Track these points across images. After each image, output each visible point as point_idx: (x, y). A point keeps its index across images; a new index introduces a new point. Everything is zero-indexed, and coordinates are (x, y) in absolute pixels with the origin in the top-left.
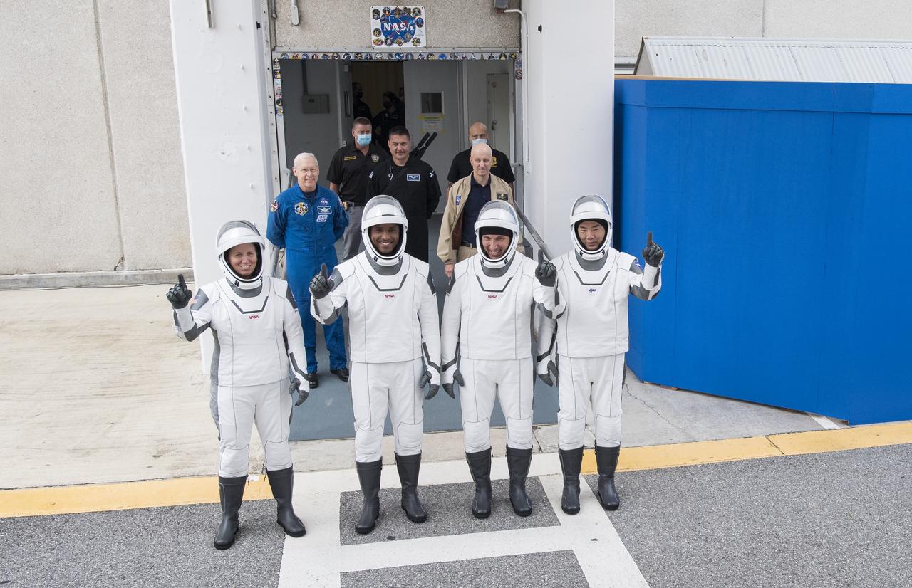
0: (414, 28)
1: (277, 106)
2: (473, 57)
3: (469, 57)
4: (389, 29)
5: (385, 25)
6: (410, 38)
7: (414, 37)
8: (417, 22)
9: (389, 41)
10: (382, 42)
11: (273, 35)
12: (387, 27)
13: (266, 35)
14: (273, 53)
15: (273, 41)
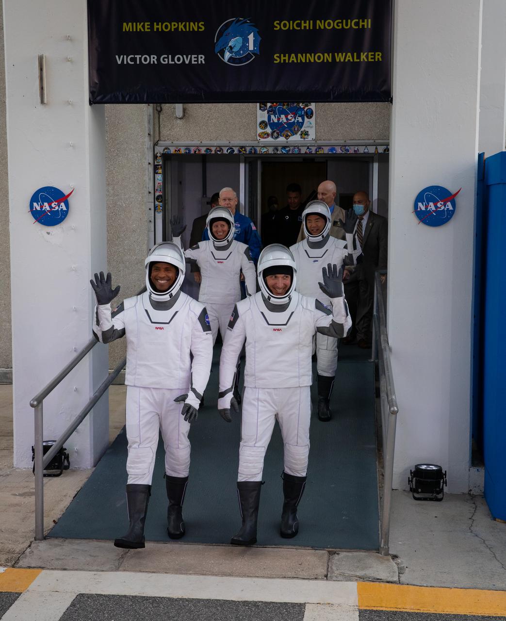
0: (303, 119)
1: (157, 203)
2: (366, 151)
3: (362, 150)
4: (276, 121)
5: (272, 116)
6: (298, 130)
7: (303, 129)
8: (306, 113)
9: (275, 134)
10: (268, 135)
11: (158, 128)
12: (274, 119)
13: (149, 129)
14: (156, 147)
15: (157, 135)
